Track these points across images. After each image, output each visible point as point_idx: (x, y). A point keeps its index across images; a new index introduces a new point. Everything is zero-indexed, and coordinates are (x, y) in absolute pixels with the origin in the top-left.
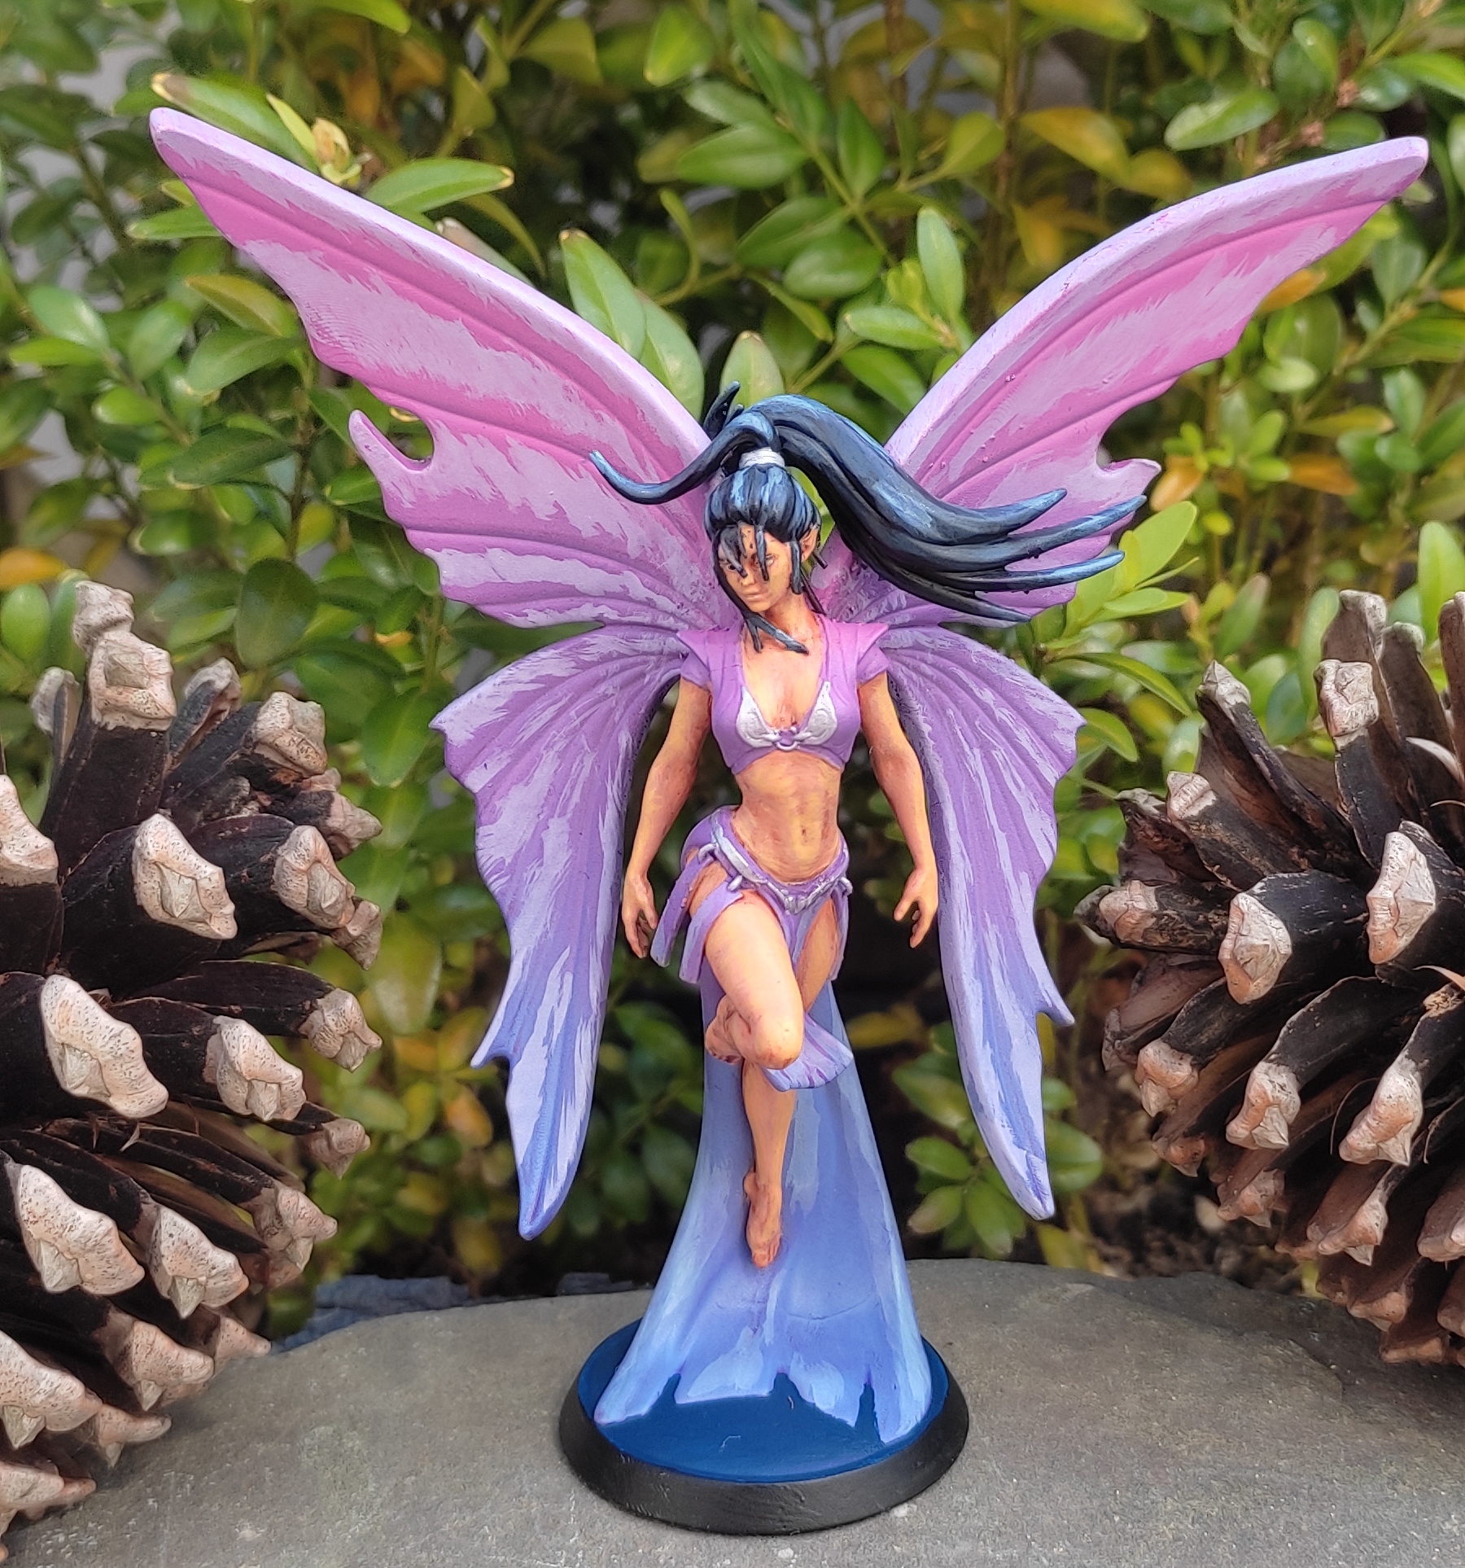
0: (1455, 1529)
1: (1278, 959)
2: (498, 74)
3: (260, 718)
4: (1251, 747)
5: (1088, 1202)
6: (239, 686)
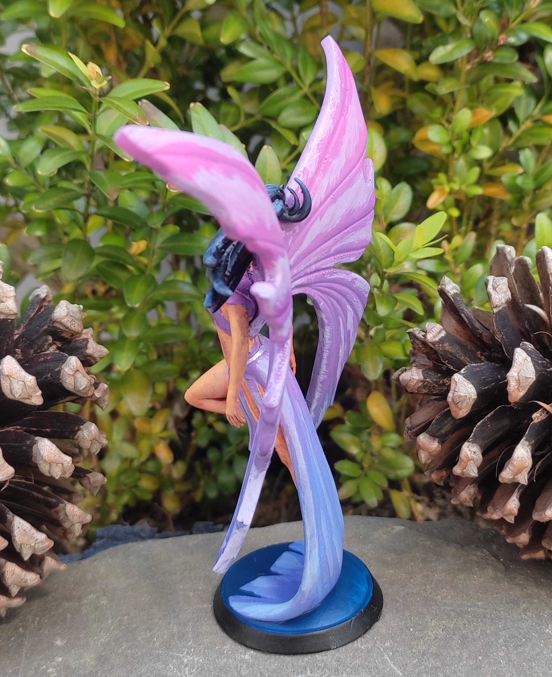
1: (471, 401)
2: (163, 43)
3: (55, 311)
4: (460, 311)
5: (410, 479)
6: (51, 296)
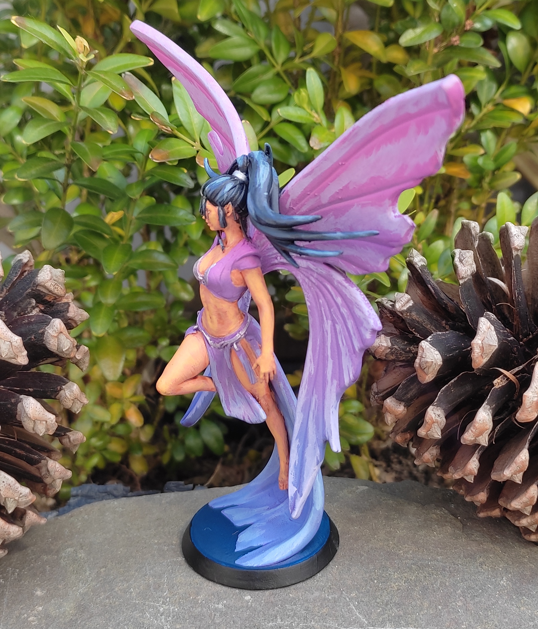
0: (505, 584)
1: (437, 366)
3: (38, 276)
4: (427, 282)
5: (369, 445)
6: (33, 261)
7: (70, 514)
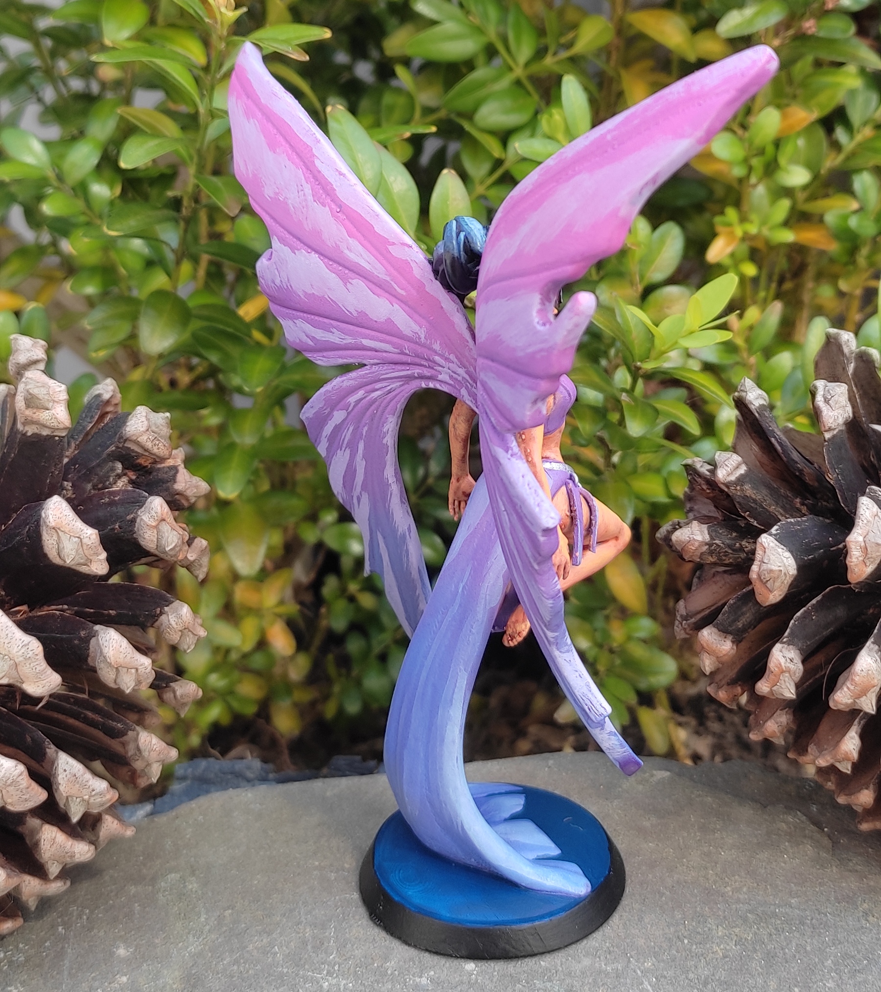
1: (788, 578)
3: (128, 424)
4: (769, 434)
5: (669, 690)
6: (119, 395)
7: (174, 814)
